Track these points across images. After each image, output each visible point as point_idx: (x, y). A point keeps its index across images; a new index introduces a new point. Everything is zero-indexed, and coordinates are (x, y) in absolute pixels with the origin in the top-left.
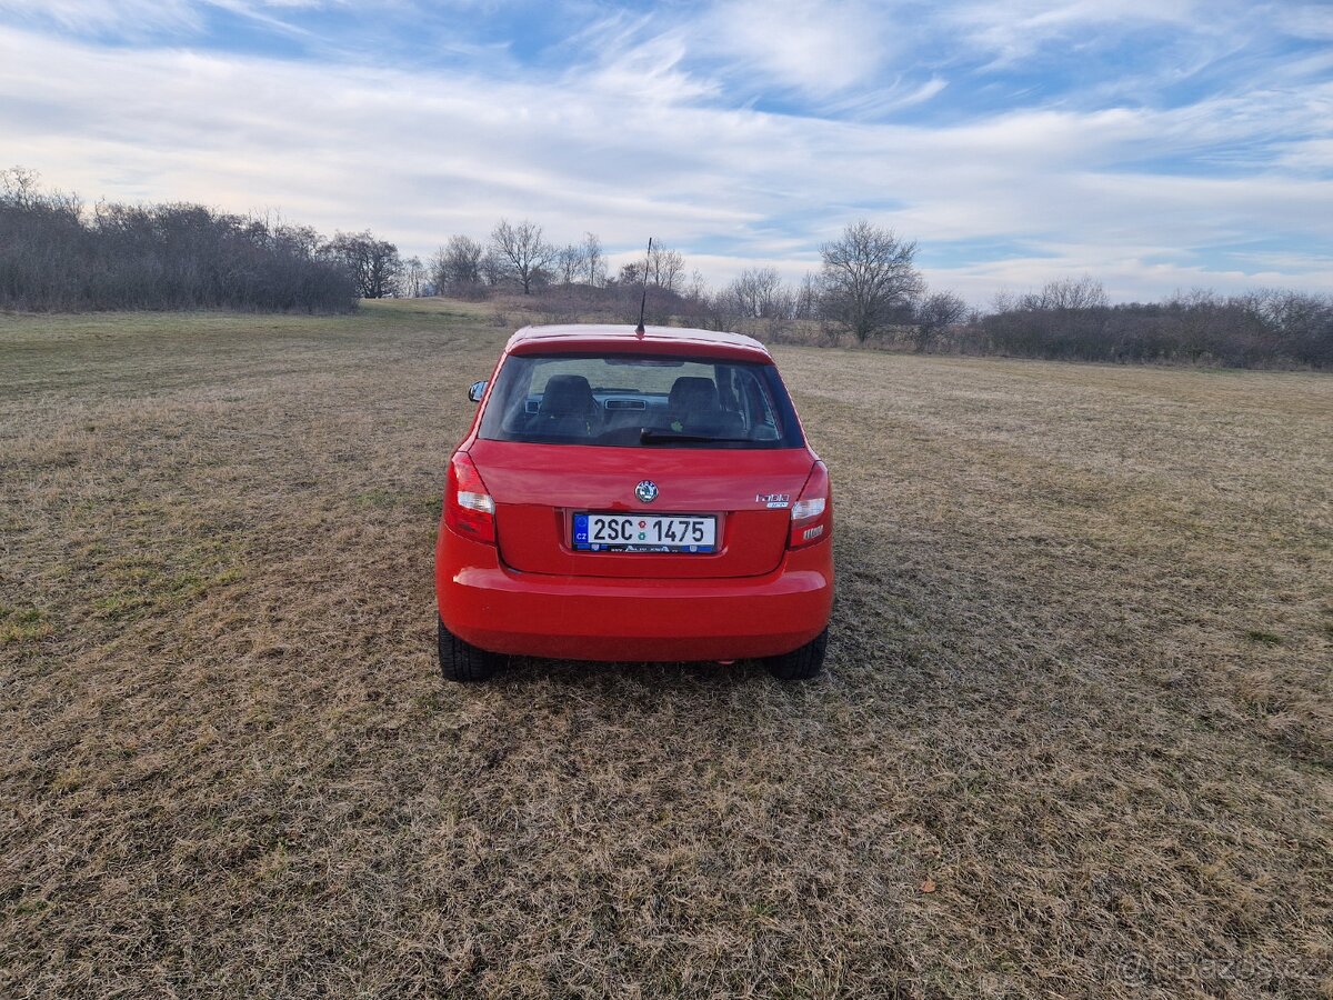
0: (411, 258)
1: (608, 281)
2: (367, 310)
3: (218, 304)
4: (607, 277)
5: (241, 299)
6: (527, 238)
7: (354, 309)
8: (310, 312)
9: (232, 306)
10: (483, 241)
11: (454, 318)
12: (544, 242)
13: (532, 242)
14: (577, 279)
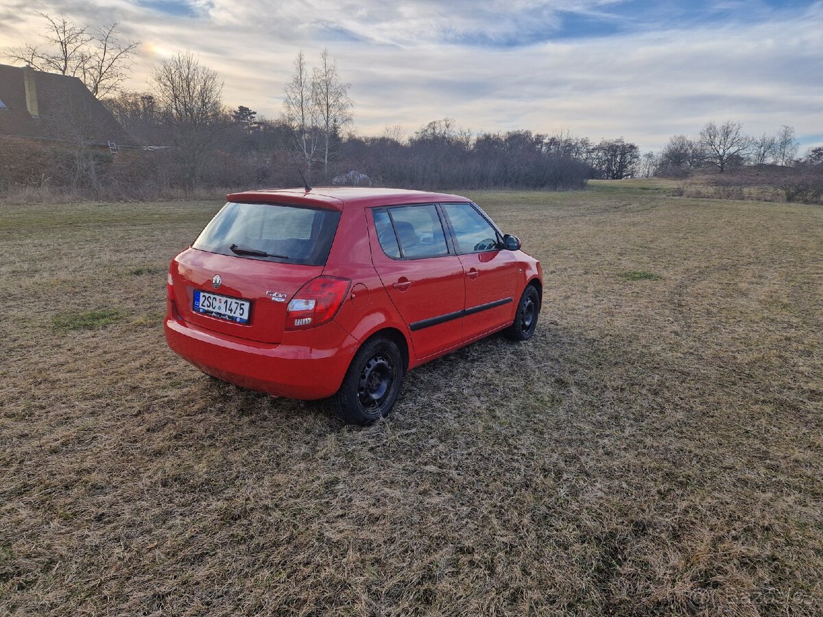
0: (648, 153)
1: (797, 162)
2: (591, 187)
3: (505, 185)
4: (795, 158)
5: (517, 183)
6: (727, 134)
7: (583, 186)
8: (555, 190)
9: (512, 187)
10: (694, 137)
11: (648, 191)
12: (742, 135)
13: (732, 136)
14: (769, 160)
